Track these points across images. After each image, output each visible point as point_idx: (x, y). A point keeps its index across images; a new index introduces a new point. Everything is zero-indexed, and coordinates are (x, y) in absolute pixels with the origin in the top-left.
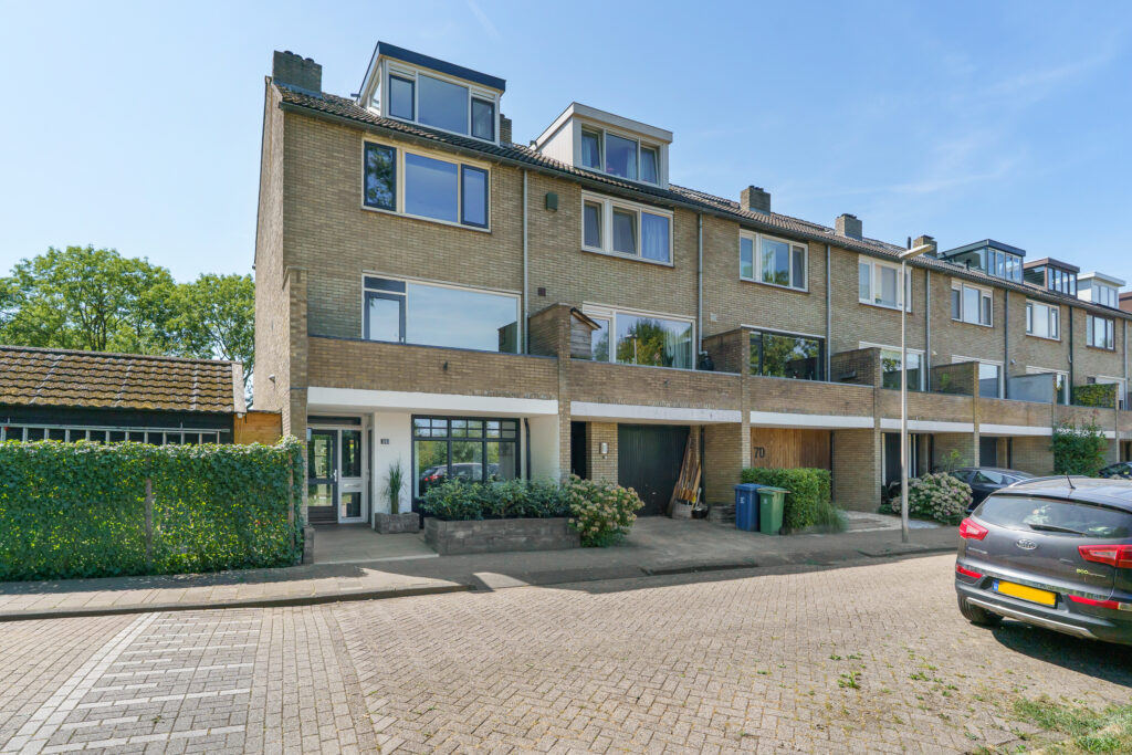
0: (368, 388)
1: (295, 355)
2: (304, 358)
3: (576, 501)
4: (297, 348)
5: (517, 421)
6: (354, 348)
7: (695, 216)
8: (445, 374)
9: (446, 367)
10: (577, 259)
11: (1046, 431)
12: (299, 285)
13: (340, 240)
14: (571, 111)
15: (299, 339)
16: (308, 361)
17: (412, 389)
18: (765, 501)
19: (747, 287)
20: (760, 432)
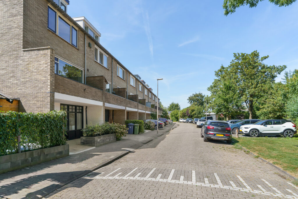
0: (69, 95)
1: (51, 80)
2: (54, 82)
3: (117, 129)
4: (52, 78)
5: (82, 107)
6: (66, 80)
7: (111, 59)
8: (84, 92)
9: (85, 90)
10: (94, 63)
11: (150, 113)
12: (52, 55)
13: (41, 38)
14: (83, 18)
15: (52, 74)
16: (55, 83)
17: (78, 96)
18: (136, 127)
19: (118, 77)
20: (128, 112)
